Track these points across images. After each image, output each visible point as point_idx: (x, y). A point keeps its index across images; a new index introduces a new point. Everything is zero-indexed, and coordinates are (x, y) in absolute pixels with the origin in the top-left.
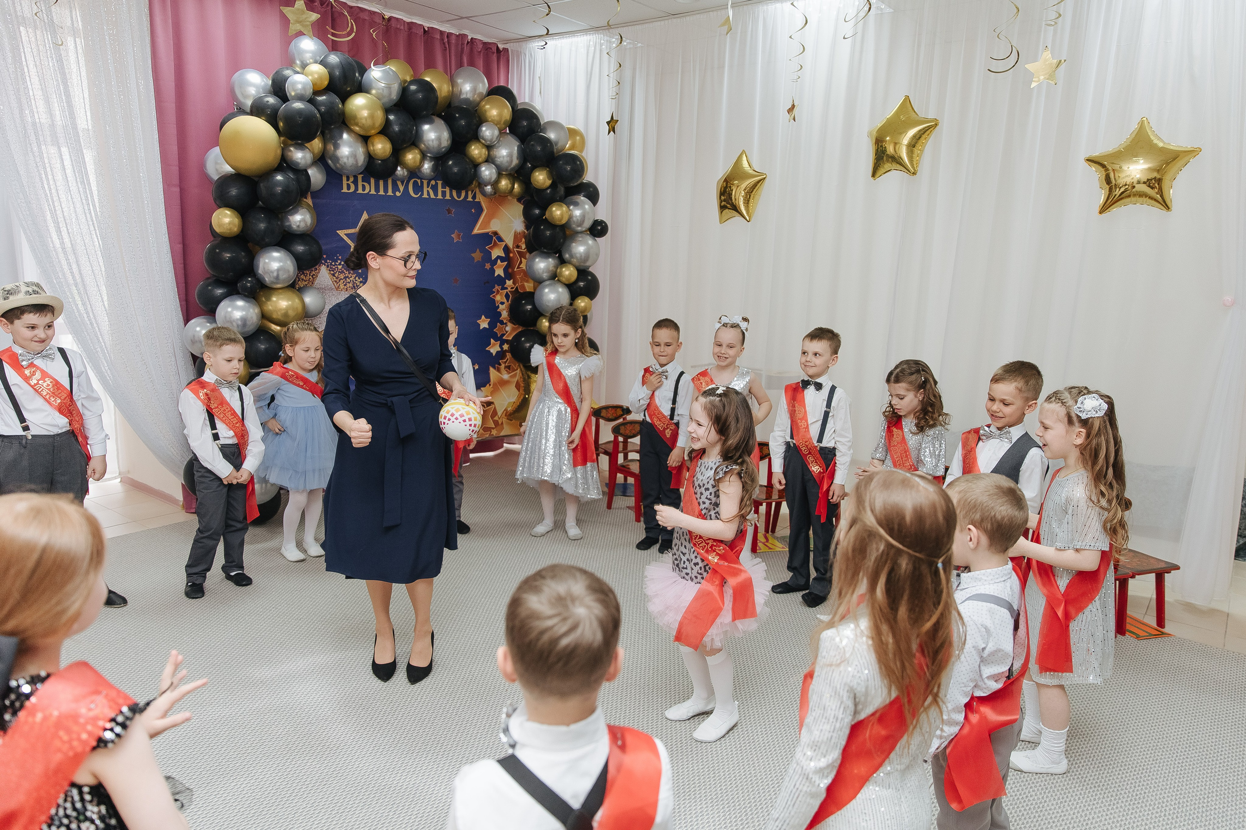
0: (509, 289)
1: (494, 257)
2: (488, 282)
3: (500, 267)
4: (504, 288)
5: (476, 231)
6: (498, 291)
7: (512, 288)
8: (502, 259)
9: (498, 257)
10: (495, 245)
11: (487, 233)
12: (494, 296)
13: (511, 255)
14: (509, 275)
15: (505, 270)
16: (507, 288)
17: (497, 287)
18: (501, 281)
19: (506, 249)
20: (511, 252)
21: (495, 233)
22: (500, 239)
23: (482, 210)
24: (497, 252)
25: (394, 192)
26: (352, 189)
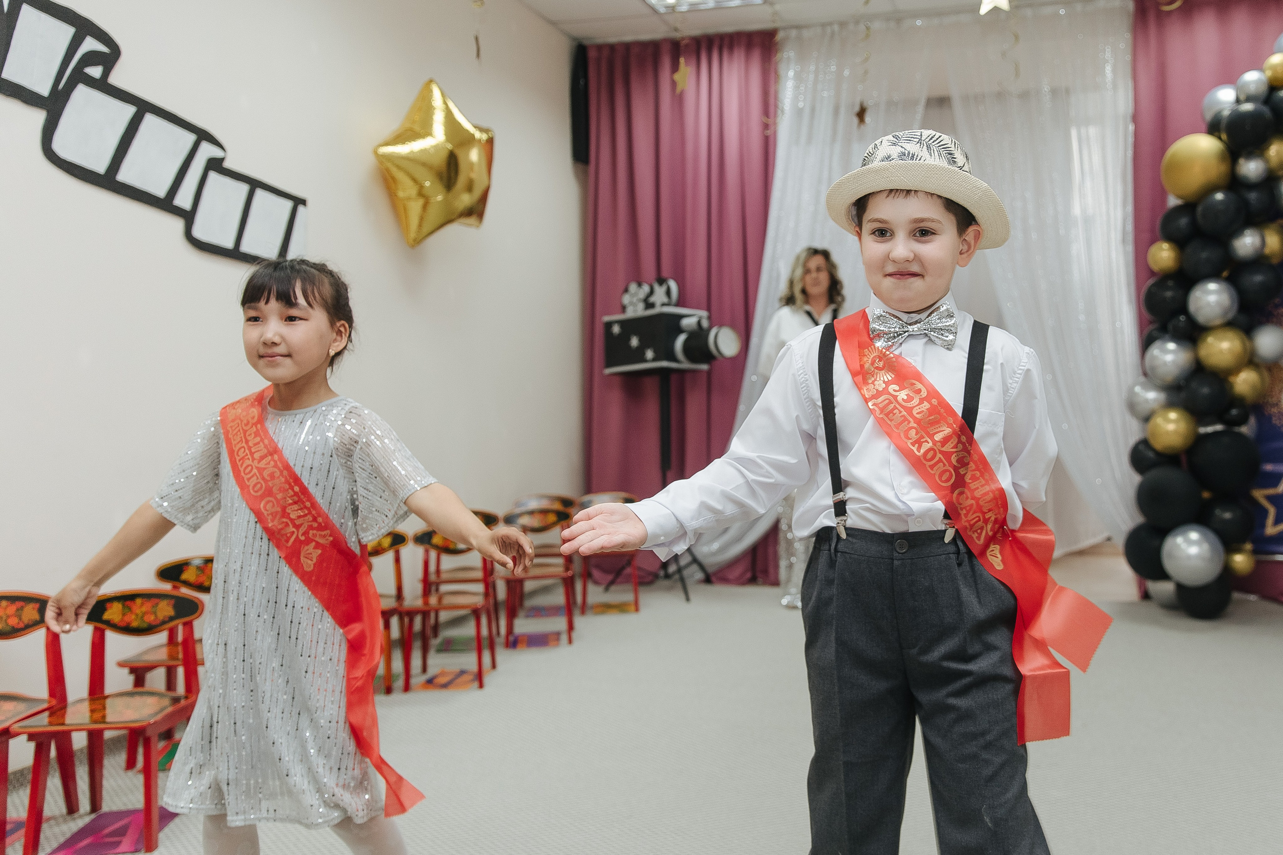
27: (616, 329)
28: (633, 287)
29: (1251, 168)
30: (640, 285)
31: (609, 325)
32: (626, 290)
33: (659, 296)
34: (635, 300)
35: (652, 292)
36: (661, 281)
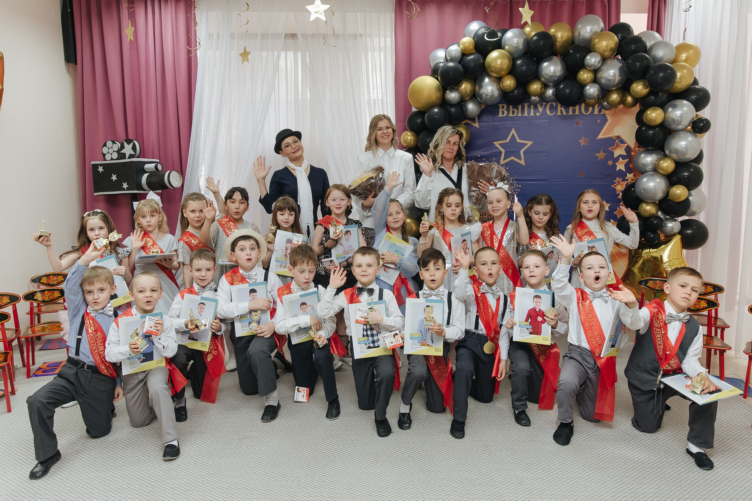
0: (630, 180)
1: (616, 155)
2: (610, 175)
3: (621, 163)
4: (624, 180)
5: (600, 136)
6: (619, 182)
7: (632, 180)
8: (623, 157)
9: (620, 156)
10: (618, 146)
11: (611, 138)
12: (615, 186)
13: (633, 154)
14: (629, 170)
15: (626, 166)
16: (627, 180)
17: (618, 179)
18: (622, 175)
19: (628, 149)
20: (633, 151)
21: (618, 137)
22: (623, 142)
23: (607, 120)
24: (619, 152)
25: (535, 113)
26: (505, 114)
27: (101, 169)
28: (109, 143)
29: (453, 96)
30: (114, 143)
31: (95, 167)
32: (105, 145)
33: (128, 150)
34: (111, 151)
35: (122, 147)
36: (129, 141)
